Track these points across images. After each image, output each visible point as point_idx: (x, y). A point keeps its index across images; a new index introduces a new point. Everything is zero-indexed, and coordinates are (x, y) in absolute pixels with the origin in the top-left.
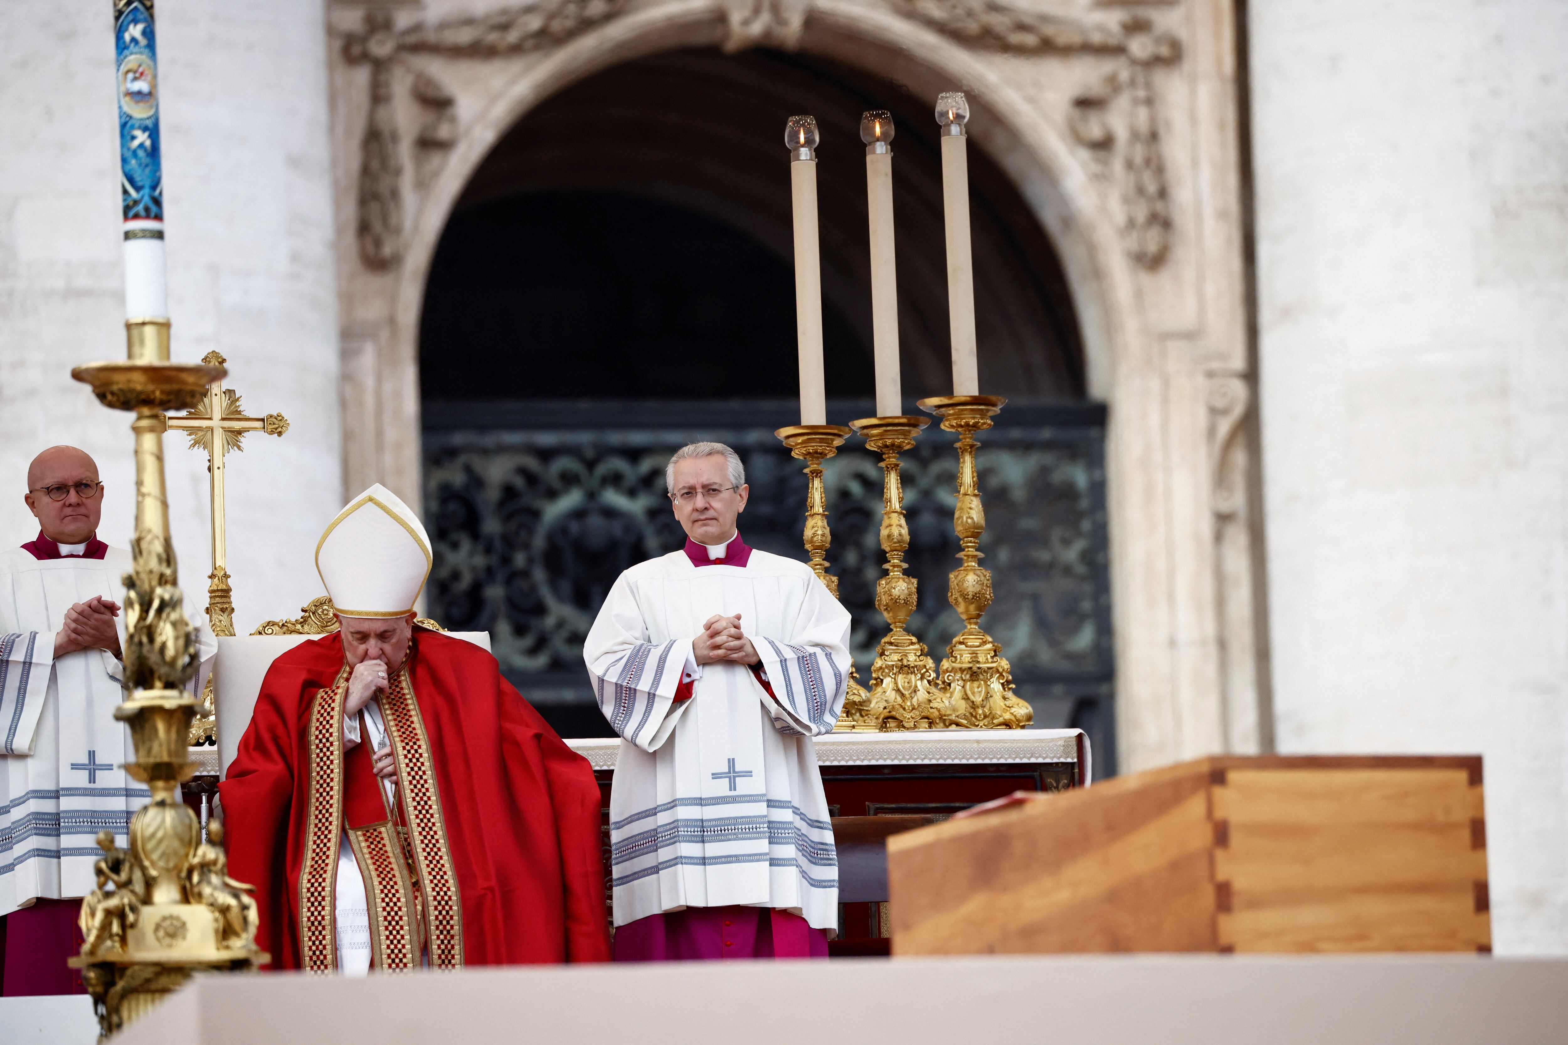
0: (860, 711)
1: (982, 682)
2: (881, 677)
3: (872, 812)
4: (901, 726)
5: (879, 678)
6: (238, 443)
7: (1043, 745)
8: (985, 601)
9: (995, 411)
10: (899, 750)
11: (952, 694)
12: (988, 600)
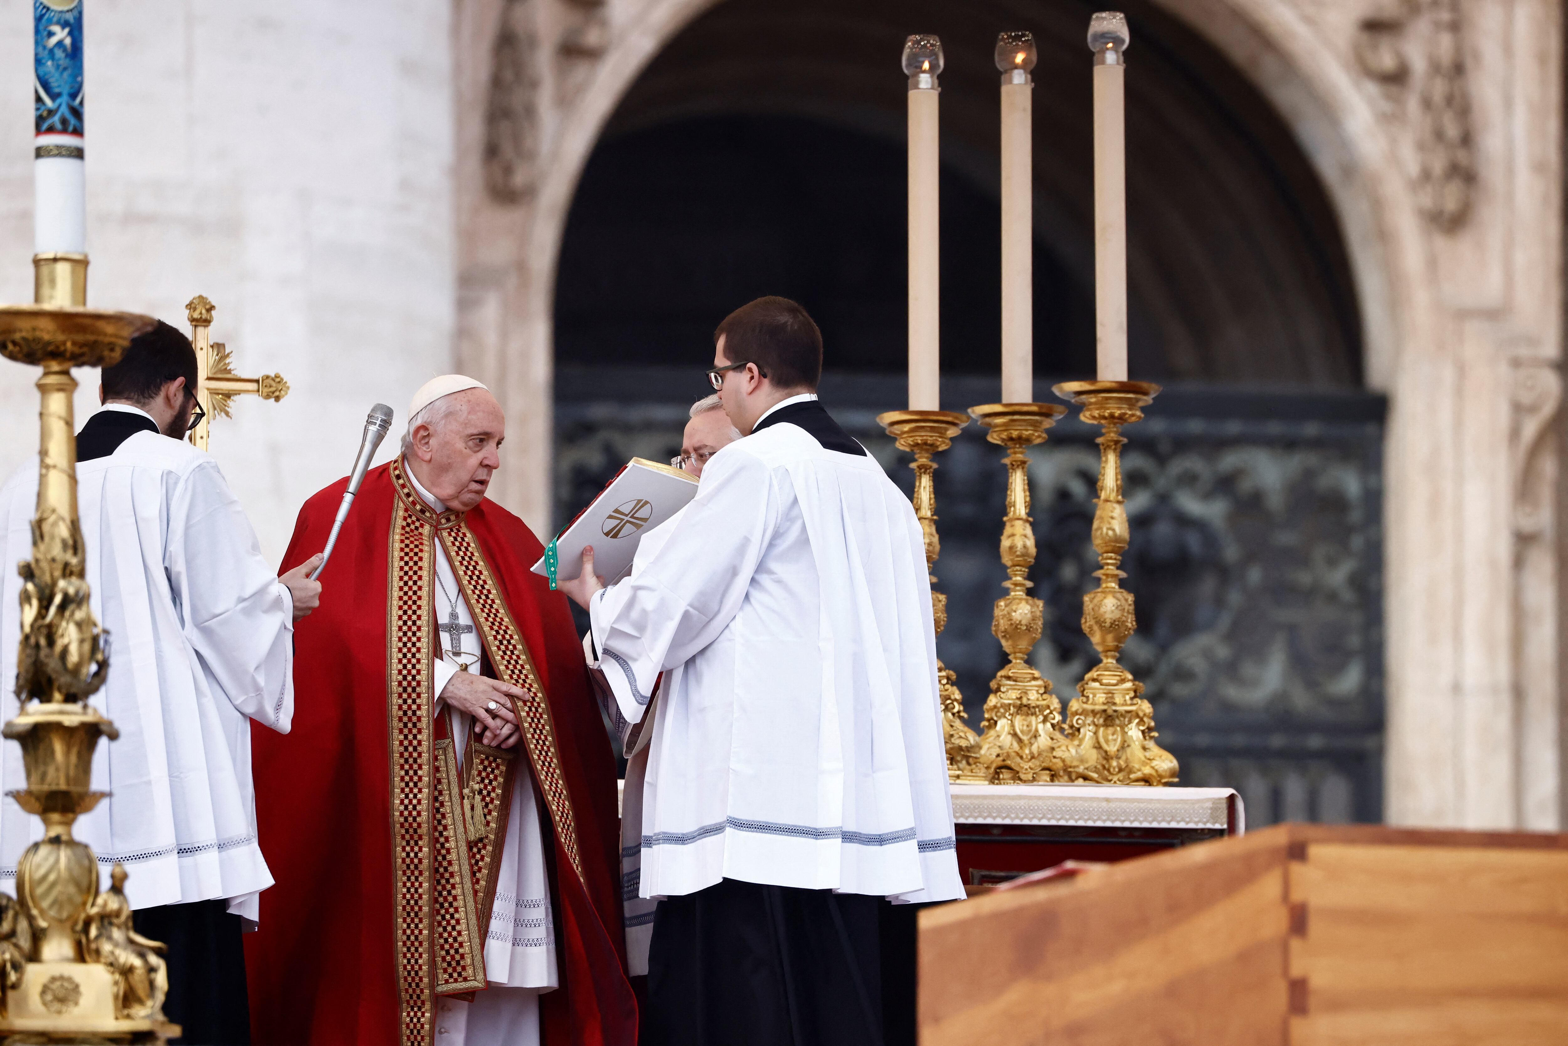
0: (967, 758)
1: (1118, 729)
2: (995, 718)
3: (976, 881)
4: (1016, 778)
5: (992, 719)
6: (226, 408)
7: (1187, 807)
8: (1126, 630)
9: (1146, 400)
10: (1011, 807)
11: (1081, 741)
12: (1130, 629)
